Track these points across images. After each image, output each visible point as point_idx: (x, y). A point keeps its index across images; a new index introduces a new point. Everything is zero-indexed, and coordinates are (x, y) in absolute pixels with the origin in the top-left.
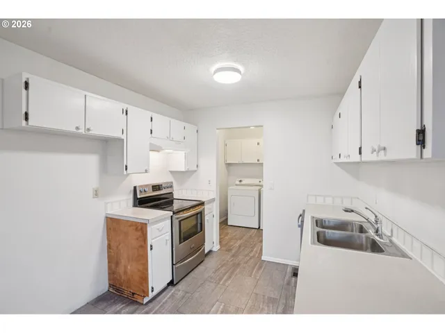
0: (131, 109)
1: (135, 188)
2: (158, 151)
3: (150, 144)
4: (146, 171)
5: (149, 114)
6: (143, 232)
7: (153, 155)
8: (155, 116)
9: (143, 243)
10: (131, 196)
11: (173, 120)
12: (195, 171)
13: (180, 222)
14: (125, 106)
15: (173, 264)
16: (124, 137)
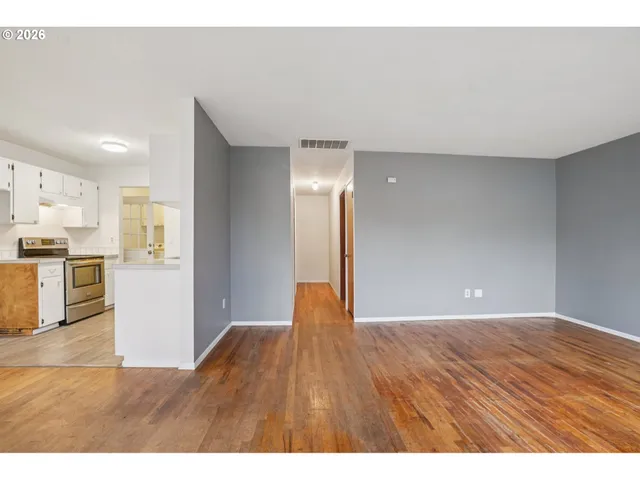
0: (17, 165)
1: (20, 240)
2: (49, 206)
3: (41, 198)
4: (35, 223)
5: (38, 170)
6: (33, 273)
7: (43, 210)
8: (44, 171)
9: (32, 281)
10: (16, 248)
11: (66, 177)
12: (96, 229)
13: (74, 269)
14: (11, 162)
15: (66, 306)
16: (10, 189)
